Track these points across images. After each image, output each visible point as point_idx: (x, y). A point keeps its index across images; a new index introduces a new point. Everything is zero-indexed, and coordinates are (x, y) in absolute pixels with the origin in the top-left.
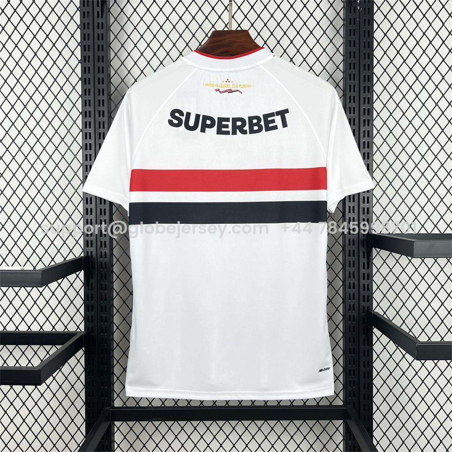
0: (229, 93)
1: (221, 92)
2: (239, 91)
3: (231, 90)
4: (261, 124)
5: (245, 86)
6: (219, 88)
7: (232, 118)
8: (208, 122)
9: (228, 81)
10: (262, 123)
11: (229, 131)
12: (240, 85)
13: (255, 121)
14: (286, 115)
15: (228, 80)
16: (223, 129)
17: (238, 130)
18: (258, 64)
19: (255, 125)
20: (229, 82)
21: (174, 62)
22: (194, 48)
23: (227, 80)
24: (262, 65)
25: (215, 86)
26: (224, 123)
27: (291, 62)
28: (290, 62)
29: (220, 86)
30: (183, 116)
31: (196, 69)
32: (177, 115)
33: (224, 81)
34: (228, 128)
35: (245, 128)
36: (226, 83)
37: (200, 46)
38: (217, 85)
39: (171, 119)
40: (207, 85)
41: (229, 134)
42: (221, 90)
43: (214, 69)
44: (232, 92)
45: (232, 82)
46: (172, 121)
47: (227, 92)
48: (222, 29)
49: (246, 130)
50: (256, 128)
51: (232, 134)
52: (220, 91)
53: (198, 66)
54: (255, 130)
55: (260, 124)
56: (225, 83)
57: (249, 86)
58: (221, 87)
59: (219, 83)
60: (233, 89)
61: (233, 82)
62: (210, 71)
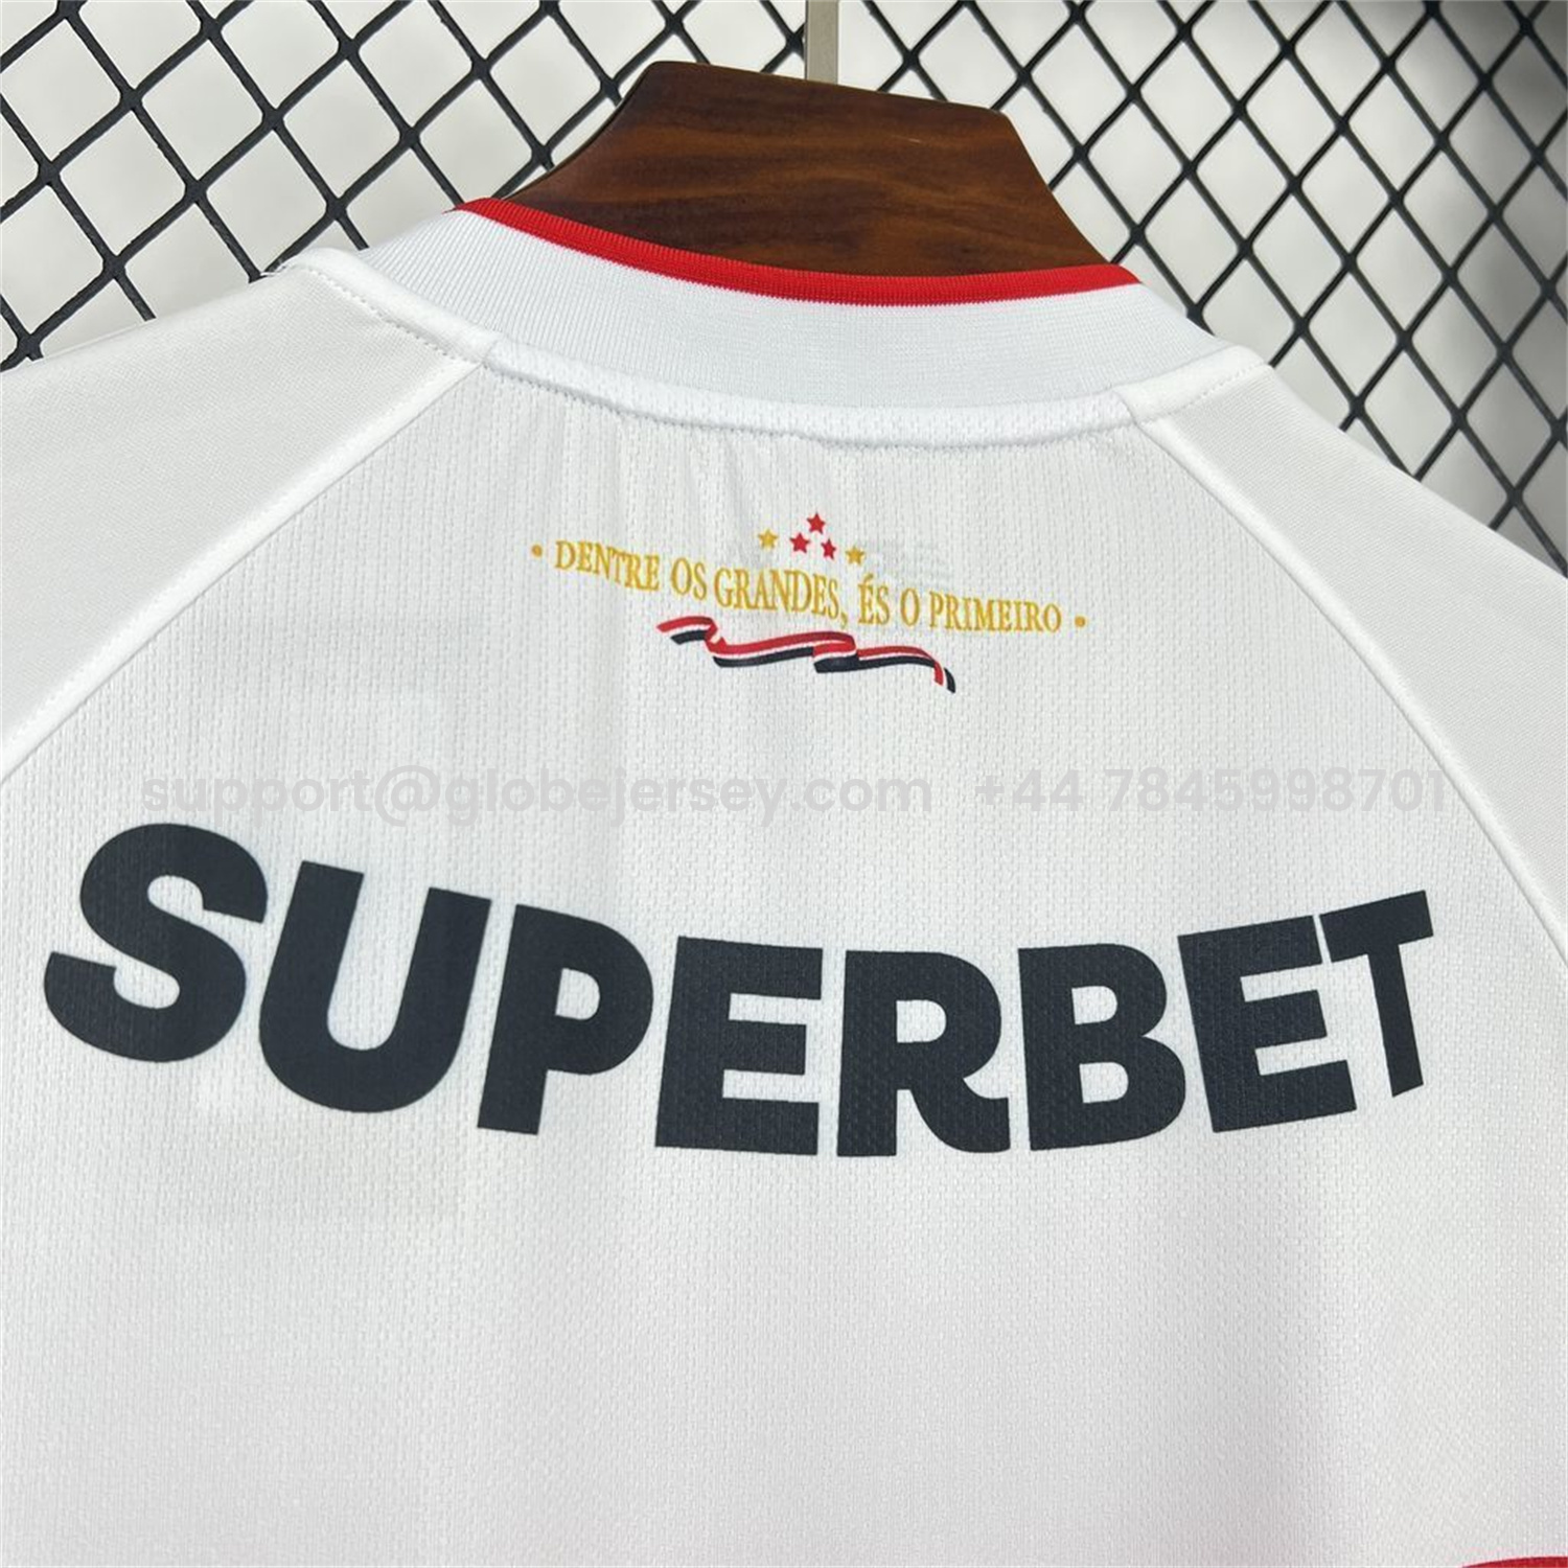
0: (822, 667)
1: (727, 656)
2: (930, 662)
3: (848, 641)
4: (1158, 1034)
5: (988, 616)
6: (708, 607)
7: (852, 957)
8: (578, 996)
9: (816, 540)
10: (1176, 1030)
11: (809, 1111)
12: (945, 603)
13: (1094, 1004)
14: (1409, 952)
15: (816, 524)
16: (740, 1085)
17: (905, 1100)
18: (1143, 396)
19: (1101, 1042)
20: (829, 549)
21: (254, 275)
22: (481, 184)
23: (804, 529)
24: (1179, 413)
25: (664, 577)
26: (746, 1007)
27: (1358, 424)
28: (1345, 426)
29: (727, 583)
30: (251, 906)
31: (456, 368)
32: (175, 896)
33: (768, 539)
34: (796, 1066)
35: (984, 1083)
36: (800, 561)
37: (540, 171)
38: (691, 577)
39: (93, 948)
40: (576, 556)
41: (808, 1146)
42: (735, 629)
43: (662, 399)
44: (853, 664)
45: (856, 555)
46: (109, 971)
47: (807, 663)
48: (755, 65)
49: (1002, 1105)
50: (1103, 1082)
51: (844, 1150)
52: (721, 646)
53: (477, 338)
54: (1096, 1106)
55: (1150, 1035)
56: (784, 556)
57: (1038, 618)
58: (738, 597)
59: (715, 550)
60: (865, 639)
61: (874, 558)
62: (617, 410)
